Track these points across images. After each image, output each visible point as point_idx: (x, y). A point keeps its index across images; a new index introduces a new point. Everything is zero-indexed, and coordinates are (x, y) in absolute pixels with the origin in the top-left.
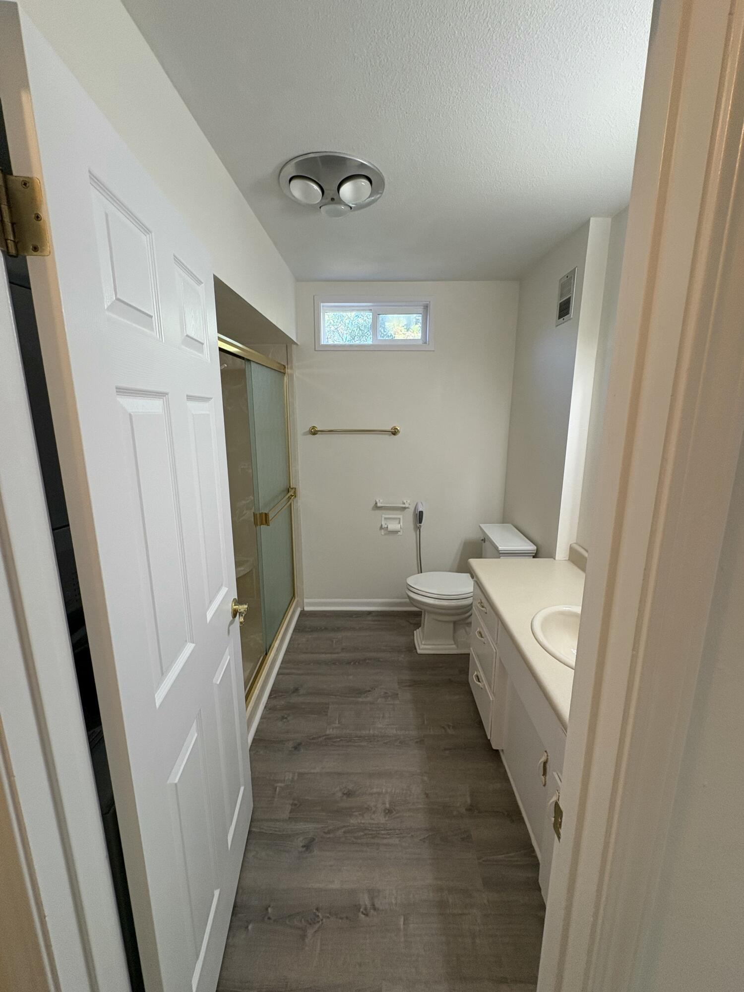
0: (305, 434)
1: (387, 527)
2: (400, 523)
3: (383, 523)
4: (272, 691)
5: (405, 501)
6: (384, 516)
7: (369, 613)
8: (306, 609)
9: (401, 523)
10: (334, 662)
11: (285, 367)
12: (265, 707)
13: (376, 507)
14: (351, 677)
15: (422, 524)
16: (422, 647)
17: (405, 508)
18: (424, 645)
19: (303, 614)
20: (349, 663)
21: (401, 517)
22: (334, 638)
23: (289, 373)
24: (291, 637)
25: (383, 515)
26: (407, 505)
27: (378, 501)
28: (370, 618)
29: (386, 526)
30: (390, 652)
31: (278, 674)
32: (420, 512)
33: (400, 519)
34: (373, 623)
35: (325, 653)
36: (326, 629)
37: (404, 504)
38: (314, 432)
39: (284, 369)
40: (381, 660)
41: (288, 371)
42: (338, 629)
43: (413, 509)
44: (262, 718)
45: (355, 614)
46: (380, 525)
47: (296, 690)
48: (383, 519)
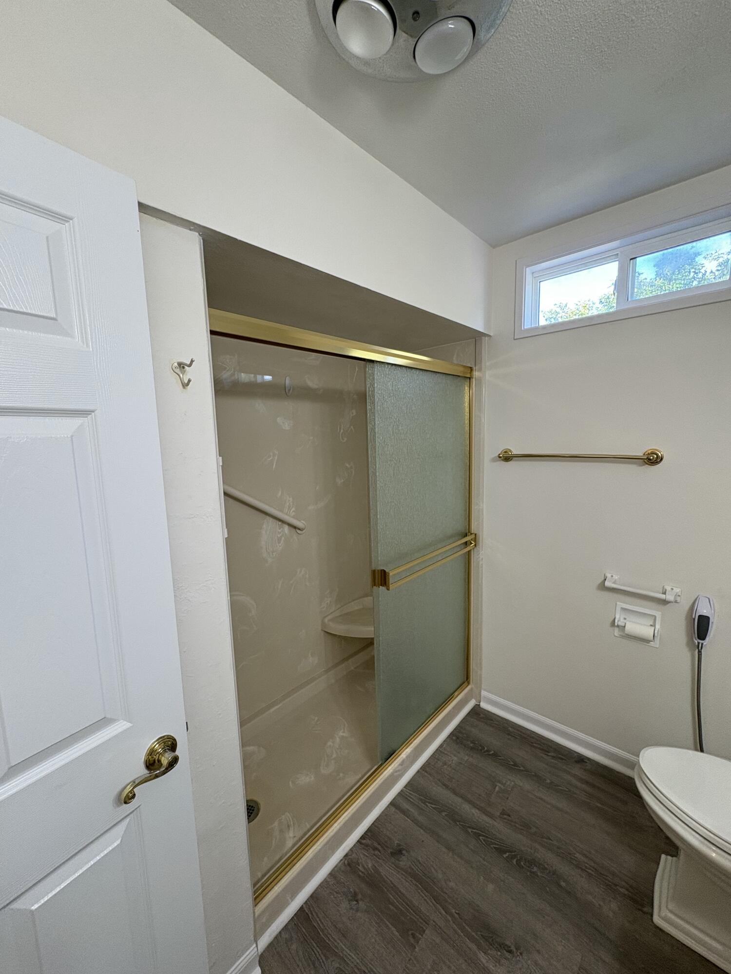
0: (493, 460)
1: (625, 627)
2: (654, 625)
3: (617, 617)
4: (369, 830)
5: (668, 588)
6: (621, 605)
7: (581, 760)
8: (484, 705)
9: (658, 626)
10: (479, 833)
11: (471, 369)
12: (346, 855)
13: (602, 587)
14: (490, 887)
15: (705, 642)
16: (665, 913)
17: (665, 602)
18: (671, 912)
19: (476, 712)
20: (500, 851)
21: (658, 614)
22: (499, 782)
23: (476, 377)
24: (441, 746)
25: (618, 603)
26: (670, 597)
27: (609, 576)
28: (577, 770)
29: (623, 625)
30: (590, 875)
31: (393, 804)
32: (700, 616)
33: (655, 618)
34: (579, 784)
35: (475, 806)
36: (495, 755)
37: (664, 593)
38: (507, 457)
39: (470, 373)
40: (563, 884)
41: (476, 374)
42: (513, 767)
43: (687, 607)
44: (332, 874)
45: (555, 750)
46: (612, 619)
47: (398, 852)
48: (618, 609)
